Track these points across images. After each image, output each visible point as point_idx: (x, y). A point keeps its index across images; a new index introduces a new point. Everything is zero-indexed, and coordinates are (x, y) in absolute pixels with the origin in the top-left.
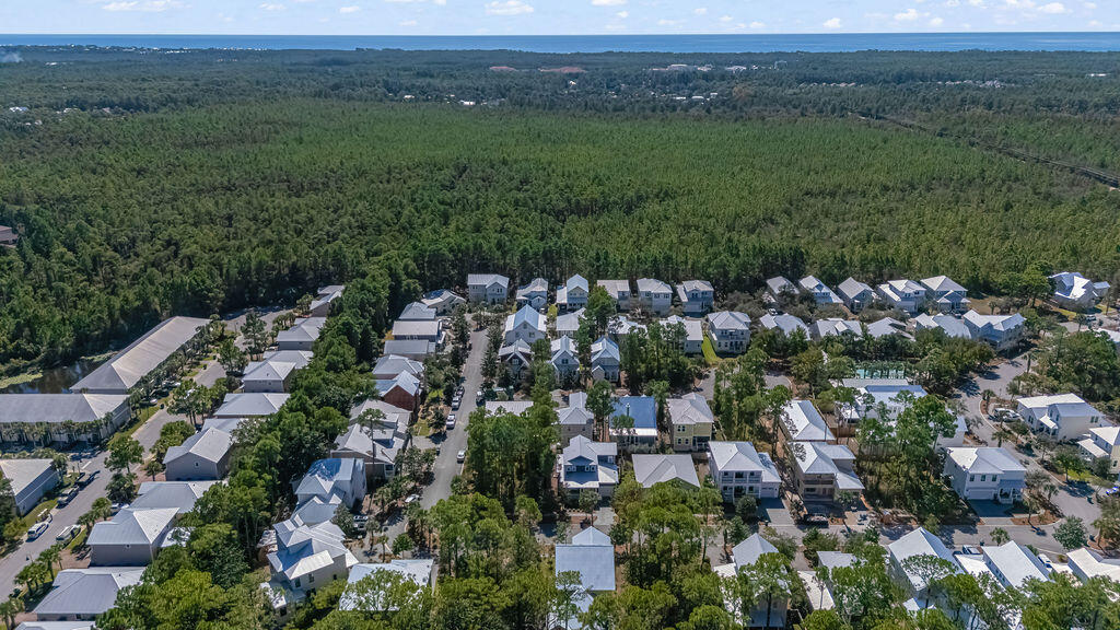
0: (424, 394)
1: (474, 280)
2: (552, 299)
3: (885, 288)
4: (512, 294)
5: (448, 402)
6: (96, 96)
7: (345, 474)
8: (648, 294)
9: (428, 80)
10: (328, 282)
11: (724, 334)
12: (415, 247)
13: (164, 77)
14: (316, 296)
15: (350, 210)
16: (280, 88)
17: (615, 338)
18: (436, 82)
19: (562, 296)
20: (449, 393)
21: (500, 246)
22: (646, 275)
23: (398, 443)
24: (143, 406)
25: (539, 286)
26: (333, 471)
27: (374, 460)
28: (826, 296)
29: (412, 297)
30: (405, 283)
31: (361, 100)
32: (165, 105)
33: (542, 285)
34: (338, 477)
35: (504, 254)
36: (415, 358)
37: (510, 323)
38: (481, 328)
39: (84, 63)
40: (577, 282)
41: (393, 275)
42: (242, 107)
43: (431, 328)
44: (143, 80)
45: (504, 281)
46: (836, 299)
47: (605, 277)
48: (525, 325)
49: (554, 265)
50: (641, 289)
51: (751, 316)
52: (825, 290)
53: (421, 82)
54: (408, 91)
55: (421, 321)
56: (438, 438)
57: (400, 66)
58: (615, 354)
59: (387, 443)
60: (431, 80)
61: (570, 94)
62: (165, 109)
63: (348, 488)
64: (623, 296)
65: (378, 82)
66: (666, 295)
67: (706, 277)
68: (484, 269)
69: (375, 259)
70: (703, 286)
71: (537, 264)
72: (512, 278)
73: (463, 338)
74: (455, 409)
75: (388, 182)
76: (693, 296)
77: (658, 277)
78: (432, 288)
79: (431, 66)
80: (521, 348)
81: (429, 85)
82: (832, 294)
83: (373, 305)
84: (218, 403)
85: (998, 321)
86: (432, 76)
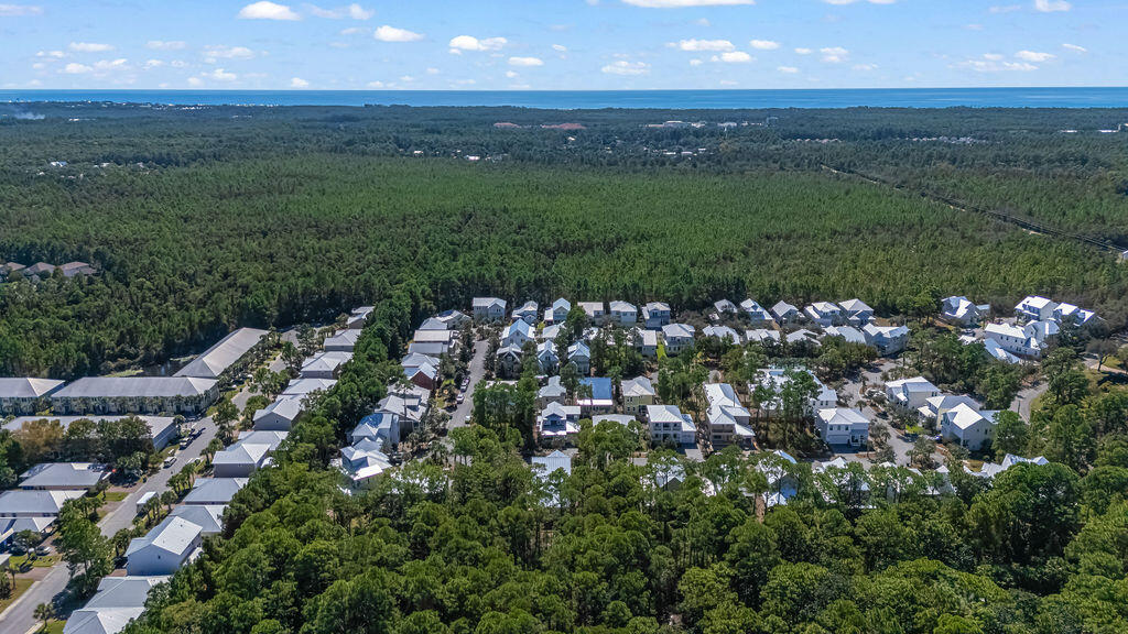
0: (440, 382)
1: (478, 302)
2: (541, 318)
3: (810, 309)
4: (509, 314)
5: (458, 387)
6: (129, 152)
7: (385, 424)
8: (618, 313)
9: (436, 136)
10: (360, 304)
11: (673, 340)
12: (430, 277)
13: (187, 134)
14: (351, 315)
15: (374, 249)
16: (299, 144)
17: (588, 343)
18: (444, 138)
19: (549, 315)
20: (459, 381)
21: (499, 275)
22: (618, 298)
23: (422, 409)
24: (227, 390)
25: (531, 307)
26: (377, 421)
27: (405, 418)
28: (760, 314)
29: (427, 314)
30: (422, 304)
31: (374, 155)
32: (195, 160)
33: (533, 306)
34: (381, 426)
35: (503, 283)
36: (433, 355)
37: (506, 333)
38: (484, 339)
39: (106, 119)
40: (562, 304)
41: (413, 296)
42: (264, 162)
43: (445, 335)
44: (169, 136)
45: (502, 304)
46: (768, 317)
47: (585, 300)
48: (518, 333)
49: (543, 291)
50: (612, 309)
51: (696, 328)
52: (759, 309)
53: (430, 138)
54: (418, 146)
55: (436, 332)
56: (451, 408)
57: (409, 123)
58: (586, 352)
59: (414, 408)
60: (439, 137)
61: (567, 150)
62: (196, 164)
63: (387, 434)
64: (598, 314)
65: (390, 138)
66: (632, 314)
67: (666, 300)
68: (486, 294)
69: (398, 286)
70: (661, 307)
71: (529, 290)
72: (509, 303)
73: (470, 345)
74: (464, 391)
75: (404, 227)
76: (654, 315)
77: (627, 300)
78: (444, 309)
79: (438, 123)
80: (515, 348)
81: (437, 141)
82: (765, 313)
83: (400, 318)
84: (284, 386)
85: (886, 331)
86: (439, 133)
